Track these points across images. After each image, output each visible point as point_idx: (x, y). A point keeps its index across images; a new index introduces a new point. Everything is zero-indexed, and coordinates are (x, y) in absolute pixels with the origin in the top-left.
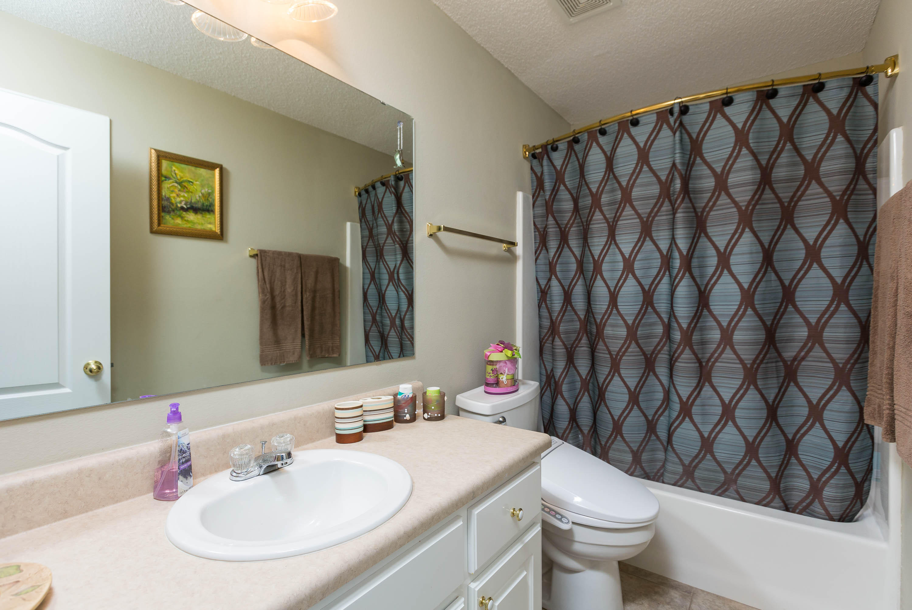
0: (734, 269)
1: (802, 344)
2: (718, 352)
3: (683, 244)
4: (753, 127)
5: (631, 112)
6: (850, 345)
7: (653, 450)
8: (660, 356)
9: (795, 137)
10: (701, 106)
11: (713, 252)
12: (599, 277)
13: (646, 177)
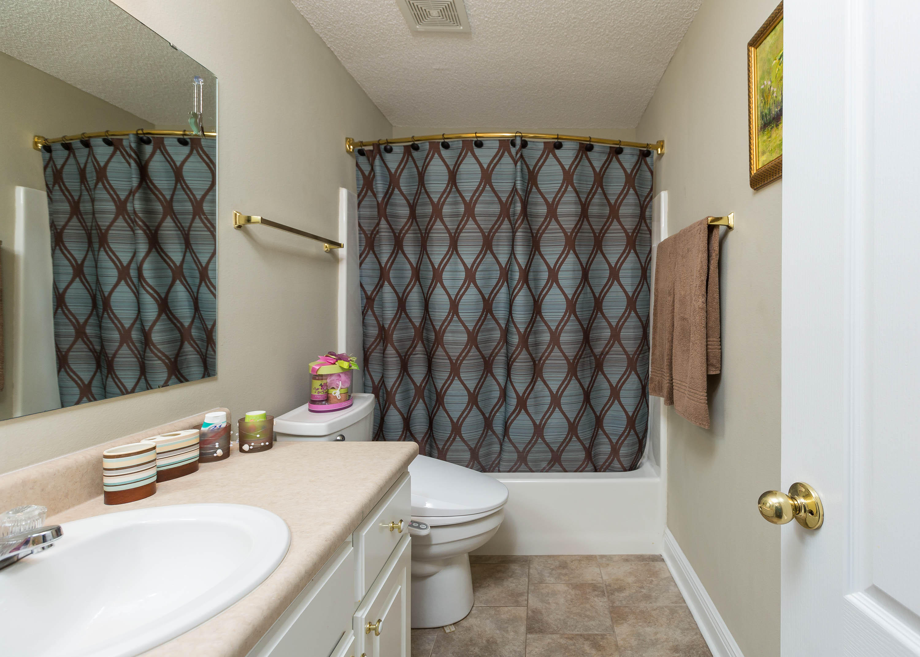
0: (561, 282)
1: (607, 342)
2: (548, 351)
3: (522, 259)
4: (577, 171)
5: (476, 133)
6: (636, 341)
7: (490, 444)
8: (497, 358)
9: (604, 184)
10: (538, 144)
11: (545, 268)
12: (439, 284)
13: (487, 196)
